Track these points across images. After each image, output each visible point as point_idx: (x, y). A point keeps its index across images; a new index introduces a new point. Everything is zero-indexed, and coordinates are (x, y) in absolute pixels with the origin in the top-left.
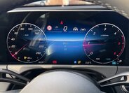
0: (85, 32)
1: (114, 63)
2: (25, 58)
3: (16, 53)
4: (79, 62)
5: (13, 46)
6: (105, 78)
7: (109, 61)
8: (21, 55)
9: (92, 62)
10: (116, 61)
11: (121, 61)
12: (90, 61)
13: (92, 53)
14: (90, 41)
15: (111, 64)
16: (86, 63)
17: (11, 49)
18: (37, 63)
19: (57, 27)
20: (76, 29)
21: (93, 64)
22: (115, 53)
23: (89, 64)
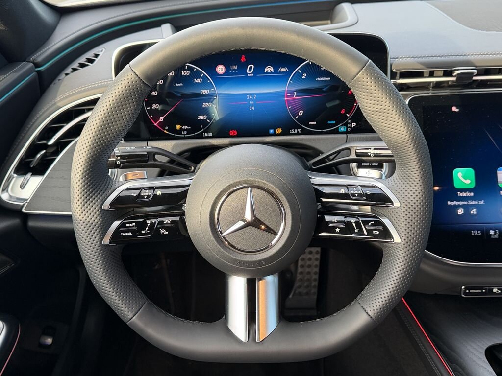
0: (288, 74)
1: (343, 129)
2: (178, 127)
3: (162, 119)
4: (279, 131)
5: (155, 106)
6: (322, 153)
7: (333, 125)
8: (170, 122)
9: (303, 129)
10: (346, 125)
11: (354, 125)
12: (298, 127)
13: (301, 113)
14: (298, 91)
15: (336, 132)
16: (292, 131)
17: (152, 111)
18: (200, 136)
19: (235, 67)
20: (269, 69)
21: (305, 132)
22: (343, 111)
23: (298, 134)
